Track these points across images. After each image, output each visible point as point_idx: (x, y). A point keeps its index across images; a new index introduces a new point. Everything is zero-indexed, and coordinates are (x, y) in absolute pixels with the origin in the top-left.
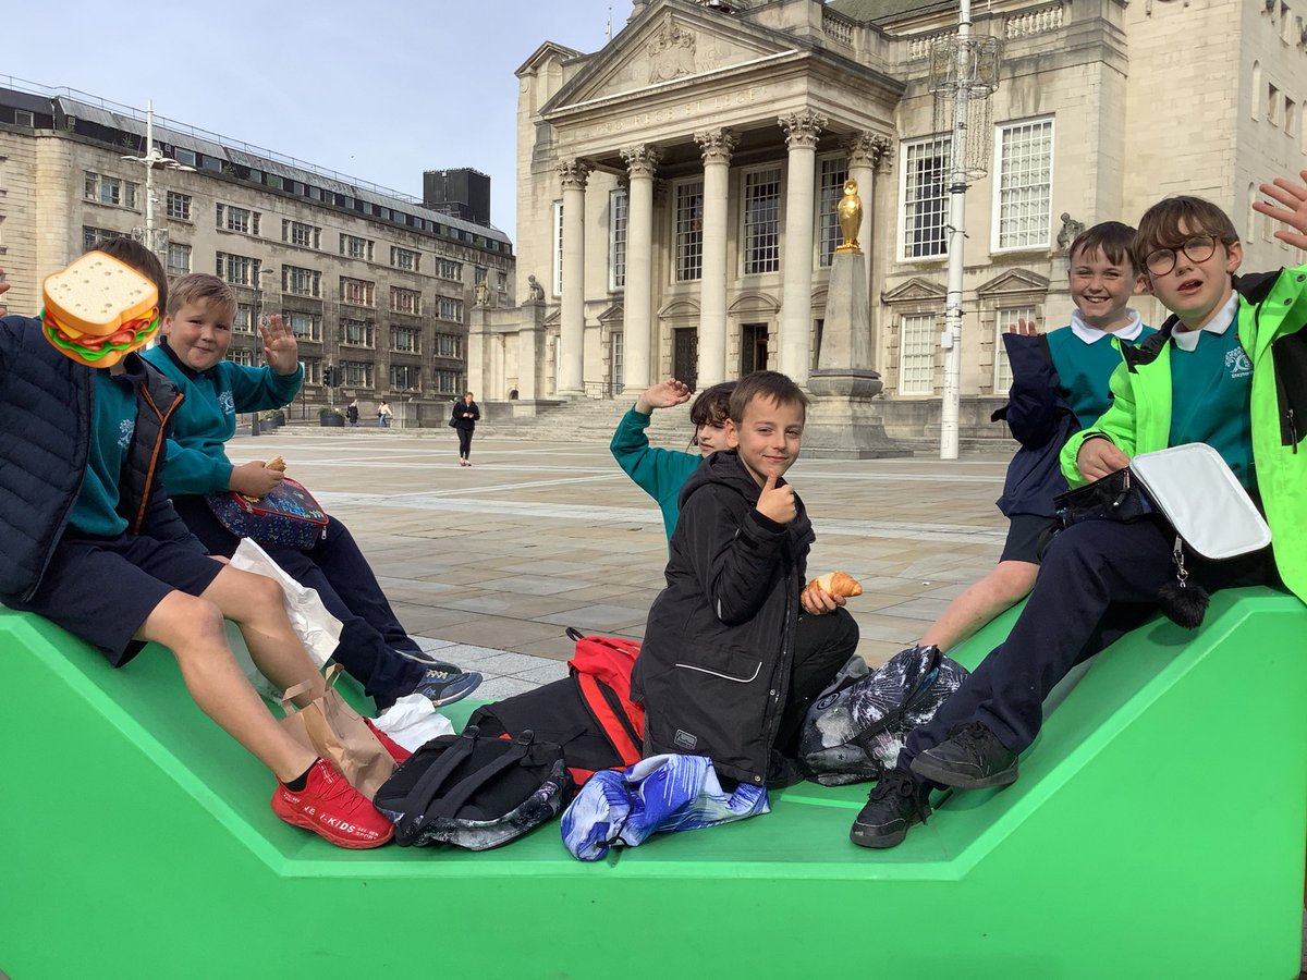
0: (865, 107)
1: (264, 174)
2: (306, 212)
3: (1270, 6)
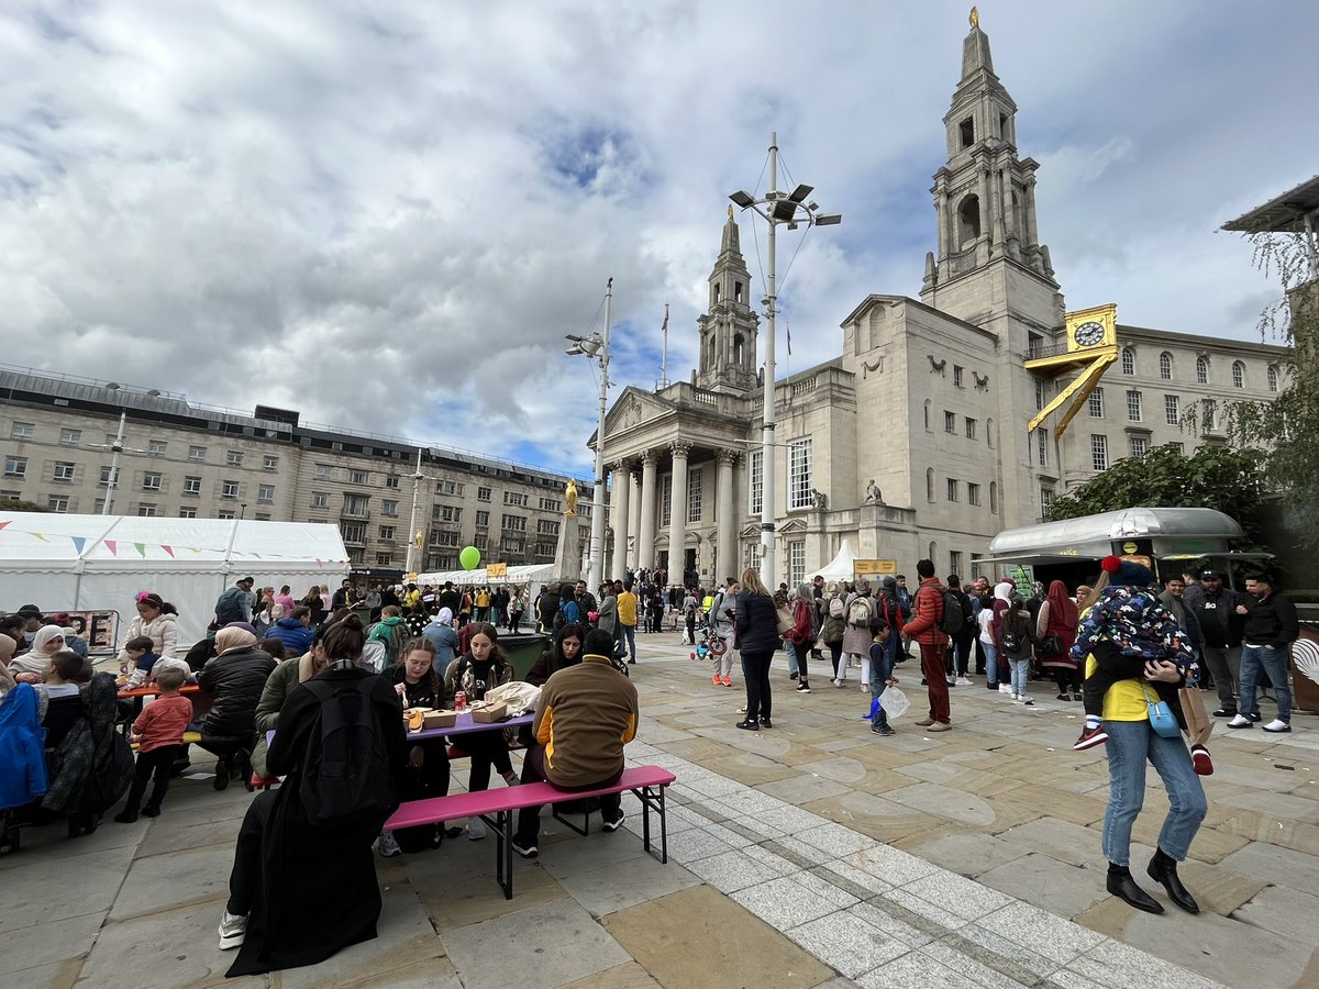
0: (724, 435)
1: (532, 478)
2: (554, 494)
3: (939, 368)
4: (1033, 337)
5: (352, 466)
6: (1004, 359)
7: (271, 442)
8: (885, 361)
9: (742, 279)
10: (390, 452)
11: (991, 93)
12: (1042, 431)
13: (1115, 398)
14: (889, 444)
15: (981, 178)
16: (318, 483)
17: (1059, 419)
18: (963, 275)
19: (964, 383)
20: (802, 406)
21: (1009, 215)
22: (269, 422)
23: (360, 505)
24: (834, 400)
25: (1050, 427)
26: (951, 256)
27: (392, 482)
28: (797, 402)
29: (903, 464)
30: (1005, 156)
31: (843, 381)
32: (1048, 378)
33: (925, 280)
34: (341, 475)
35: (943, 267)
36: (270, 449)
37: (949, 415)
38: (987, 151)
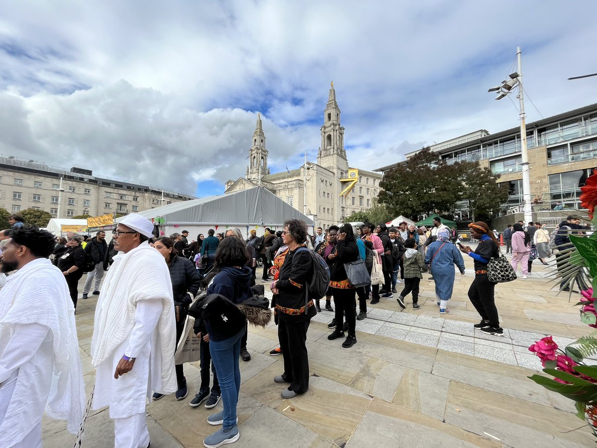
3: (322, 181)
4: (342, 173)
5: (119, 193)
6: (336, 179)
7: (87, 183)
8: (311, 179)
9: (263, 139)
10: (133, 188)
11: (335, 108)
12: (342, 196)
13: (357, 188)
14: (312, 199)
15: (332, 131)
16: (106, 199)
17: (346, 193)
18: (327, 156)
19: (327, 185)
20: (291, 188)
21: (338, 142)
22: (85, 175)
23: (123, 208)
24: (299, 187)
25: (344, 195)
26: (325, 150)
27: (135, 199)
28: (289, 187)
29: (315, 204)
30: (338, 126)
31: (301, 183)
32: (344, 183)
33: (318, 154)
34: (115, 196)
35: (323, 152)
36: (87, 186)
37: (324, 192)
38: (334, 124)
